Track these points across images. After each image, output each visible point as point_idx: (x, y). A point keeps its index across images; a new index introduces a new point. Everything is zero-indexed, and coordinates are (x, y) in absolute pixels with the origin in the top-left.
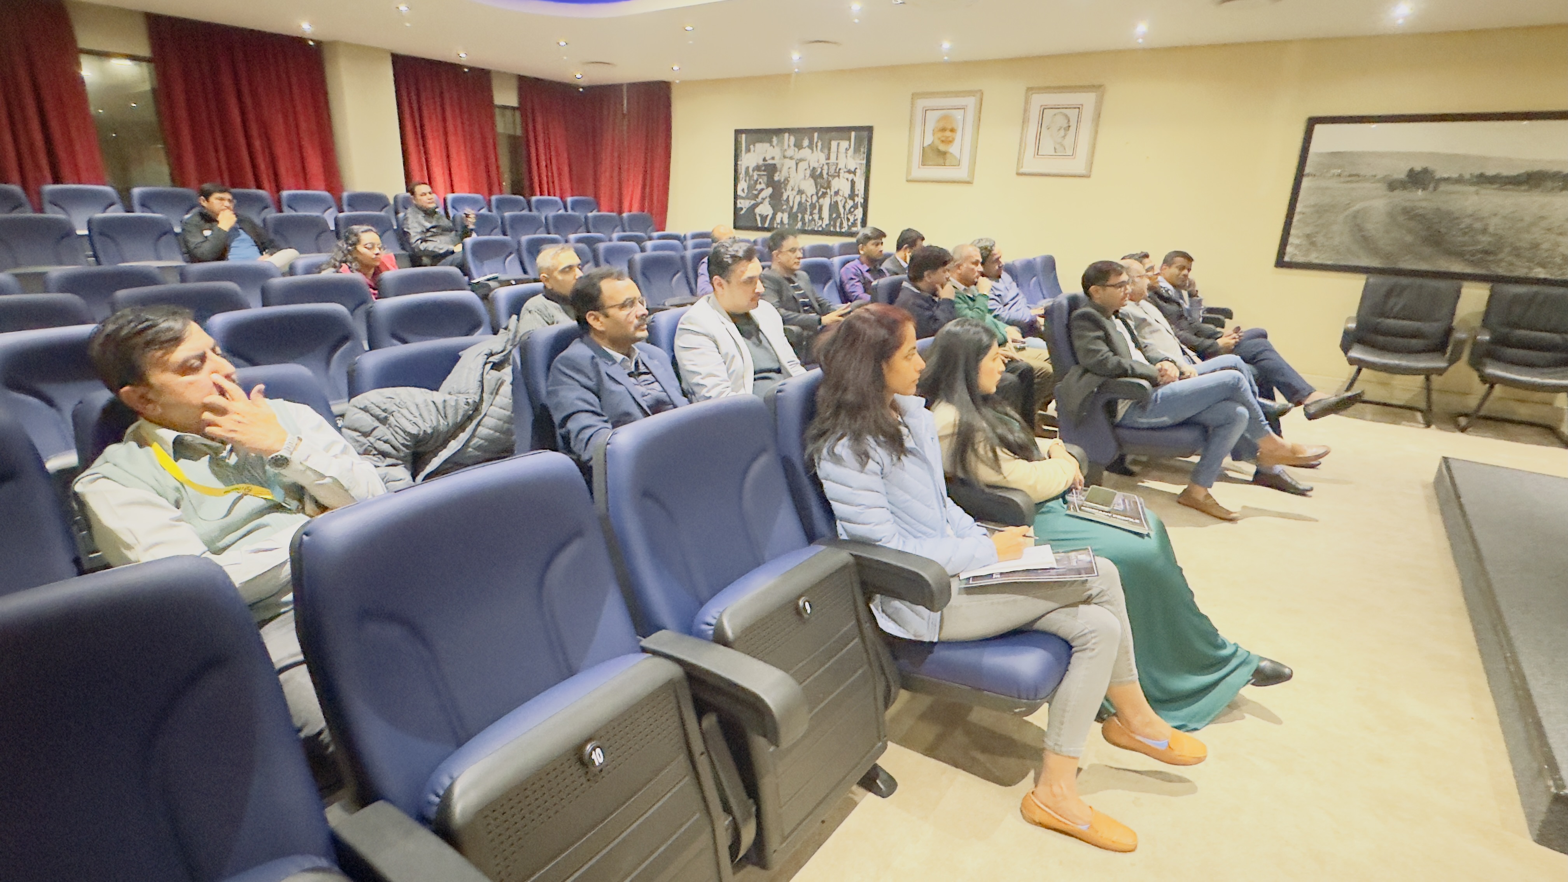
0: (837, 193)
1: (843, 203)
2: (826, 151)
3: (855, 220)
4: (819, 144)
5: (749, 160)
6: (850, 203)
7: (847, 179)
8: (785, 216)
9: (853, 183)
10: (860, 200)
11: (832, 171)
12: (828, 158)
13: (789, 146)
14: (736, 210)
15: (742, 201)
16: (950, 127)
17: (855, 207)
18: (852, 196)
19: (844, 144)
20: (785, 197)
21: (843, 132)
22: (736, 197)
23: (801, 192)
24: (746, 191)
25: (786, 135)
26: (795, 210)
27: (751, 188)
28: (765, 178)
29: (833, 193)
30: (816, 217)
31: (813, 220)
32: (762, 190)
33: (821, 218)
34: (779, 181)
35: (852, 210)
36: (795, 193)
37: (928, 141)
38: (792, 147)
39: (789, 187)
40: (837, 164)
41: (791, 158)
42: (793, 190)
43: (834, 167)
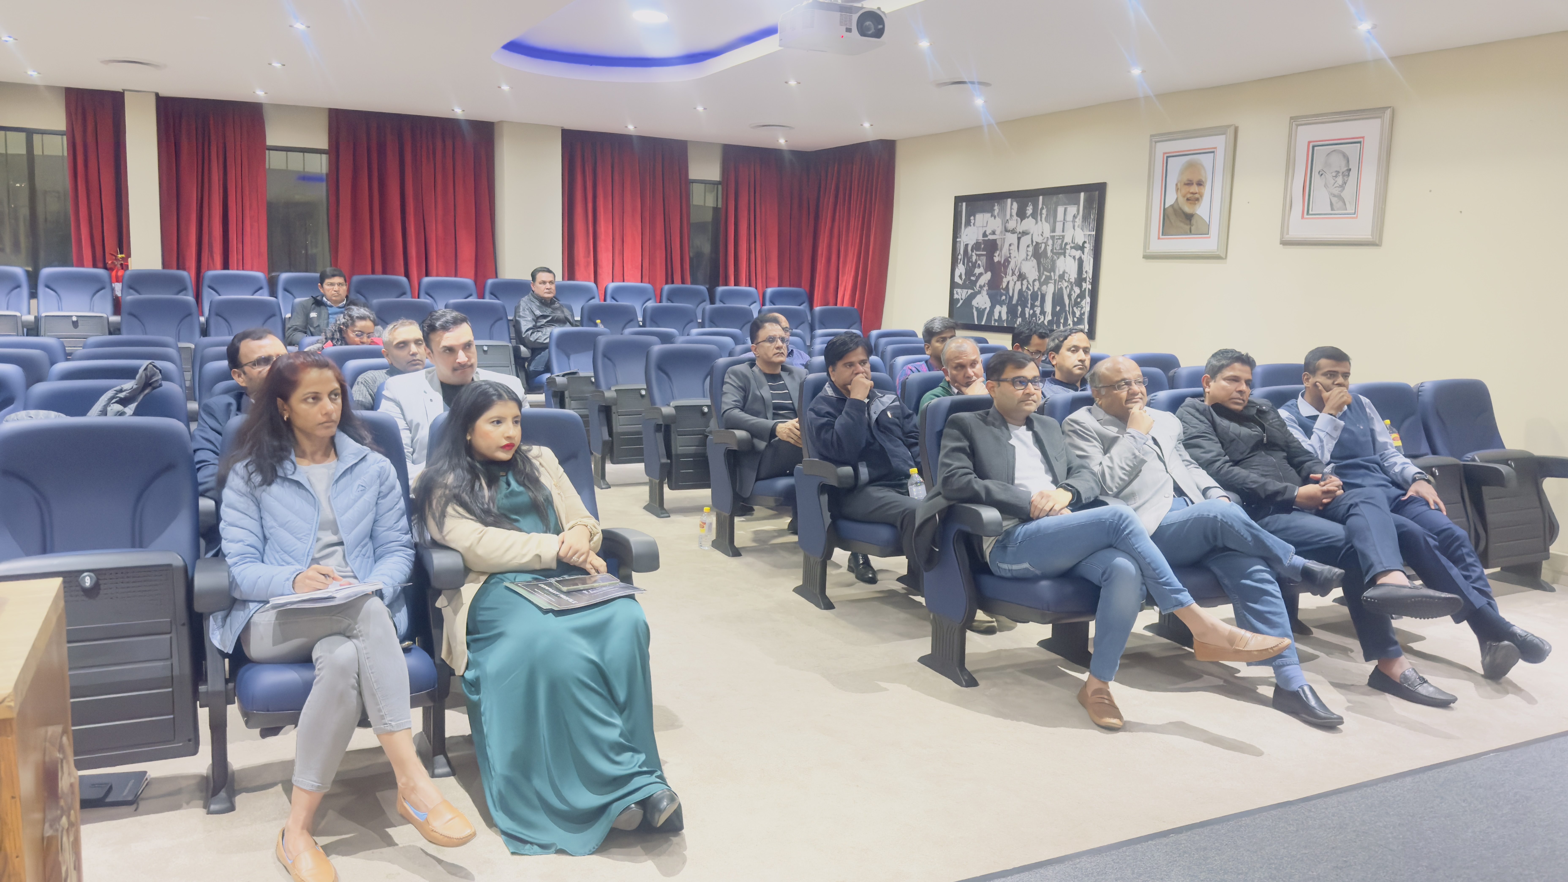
0: (1062, 277)
1: (1068, 291)
2: (1052, 220)
3: (1082, 314)
4: (1044, 211)
5: (970, 236)
6: (1077, 290)
7: (1074, 258)
8: (1004, 309)
9: (1081, 262)
10: (1087, 286)
11: (1057, 246)
12: (1053, 230)
13: (1011, 215)
14: (953, 302)
15: (959, 290)
16: (1195, 180)
17: (1082, 296)
18: (1080, 280)
19: (1072, 210)
20: (1004, 285)
21: (1070, 192)
22: (953, 285)
23: (1022, 277)
24: (963, 277)
25: (1009, 201)
26: (1014, 302)
27: (969, 272)
28: (984, 259)
29: (1057, 277)
30: (1038, 310)
31: (1034, 314)
32: (981, 274)
33: (1043, 313)
34: (999, 262)
36: (1015, 278)
37: (1170, 200)
38: (1015, 217)
39: (1009, 271)
40: (1063, 237)
41: (1013, 231)
42: (1013, 274)
43: (1060, 241)
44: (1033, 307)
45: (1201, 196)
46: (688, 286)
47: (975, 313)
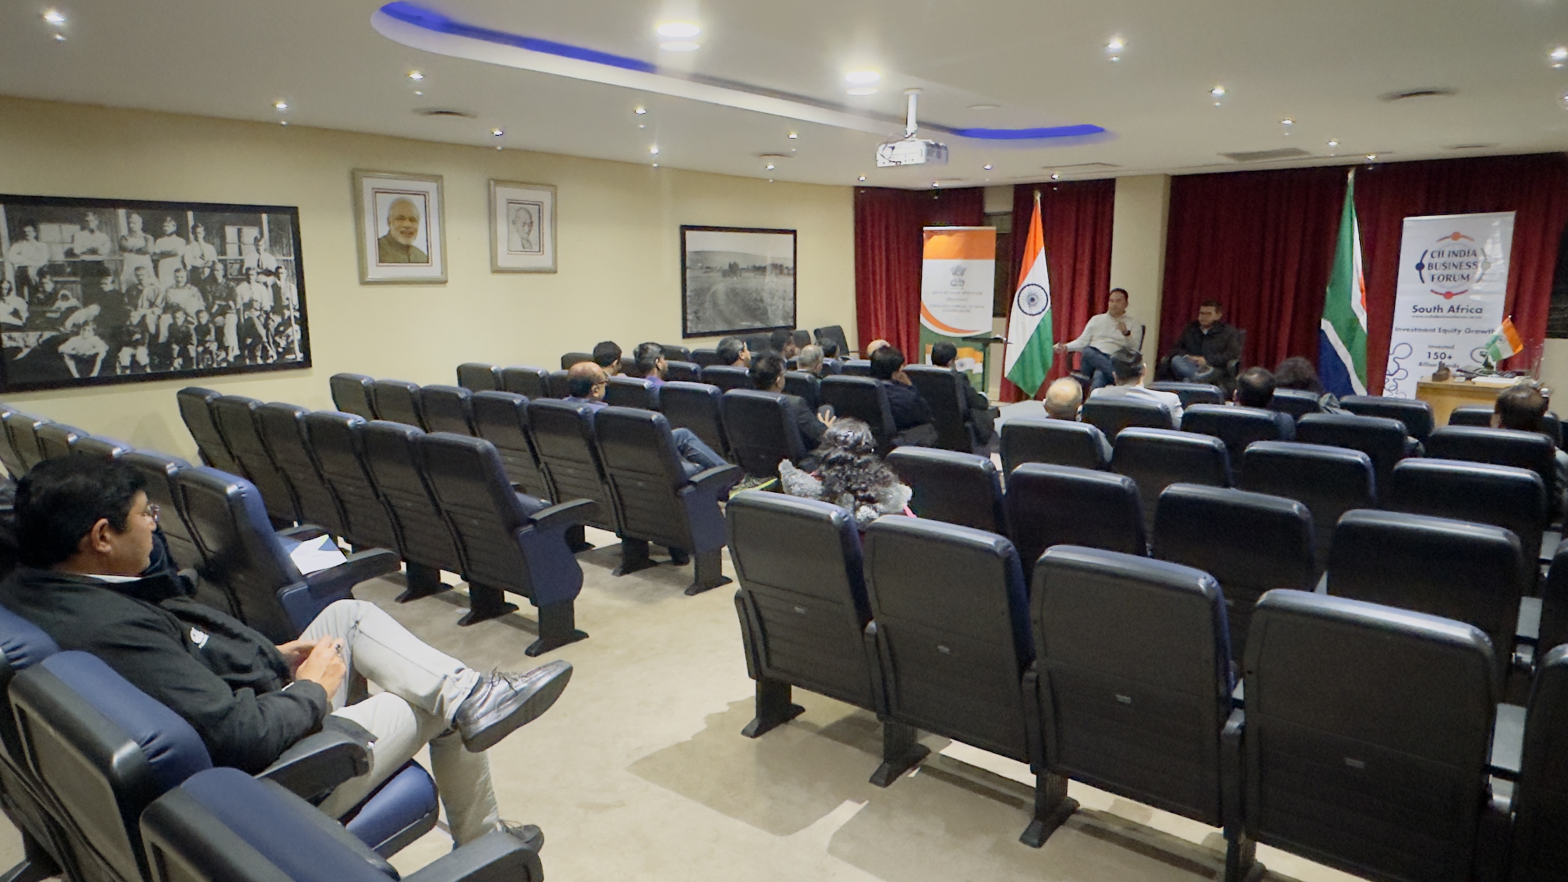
2: (217, 241)
11: (234, 270)
12: (222, 252)
16: (408, 216)
21: (243, 211)
28: (77, 288)
35: (282, 329)
36: (158, 311)
37: (384, 231)
41: (140, 251)
44: (201, 342)
45: (416, 231)
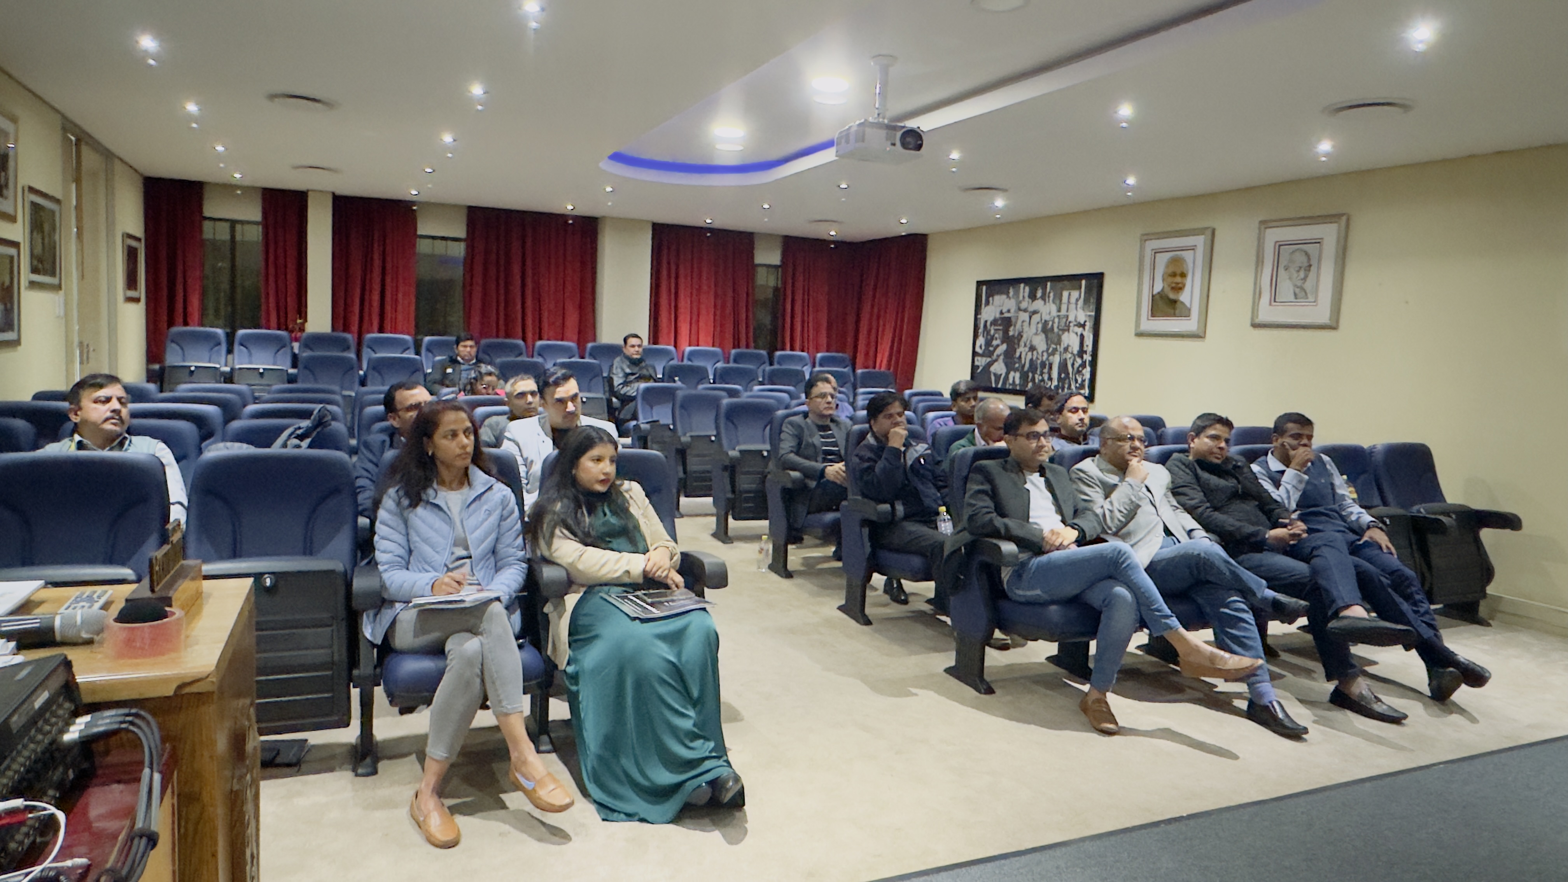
0: (1066, 349)
1: (1072, 361)
2: (1058, 302)
3: (1083, 381)
4: (1052, 295)
5: (989, 313)
6: (1079, 361)
7: (1077, 334)
8: (1018, 375)
9: (1082, 337)
10: (1087, 357)
11: (1063, 324)
12: (1059, 310)
13: (1024, 297)
14: (974, 367)
15: (979, 358)
16: (1178, 272)
17: (1083, 365)
18: (1081, 352)
19: (1075, 294)
20: (1018, 355)
21: (1073, 279)
22: (975, 354)
23: (1032, 349)
24: (983, 347)
25: (1022, 285)
26: (1026, 369)
27: (988, 343)
28: (1001, 332)
29: (1062, 350)
30: (1046, 377)
31: (1043, 380)
32: (998, 346)
33: (1050, 379)
34: (1013, 336)
35: (1080, 369)
36: (1027, 349)
37: (1158, 288)
38: (1027, 298)
39: (1022, 344)
40: (1067, 316)
41: (1025, 311)
42: (1025, 345)
43: (1064, 320)
44: (1042, 374)
45: (1184, 285)
46: (751, 351)
47: (993, 378)
